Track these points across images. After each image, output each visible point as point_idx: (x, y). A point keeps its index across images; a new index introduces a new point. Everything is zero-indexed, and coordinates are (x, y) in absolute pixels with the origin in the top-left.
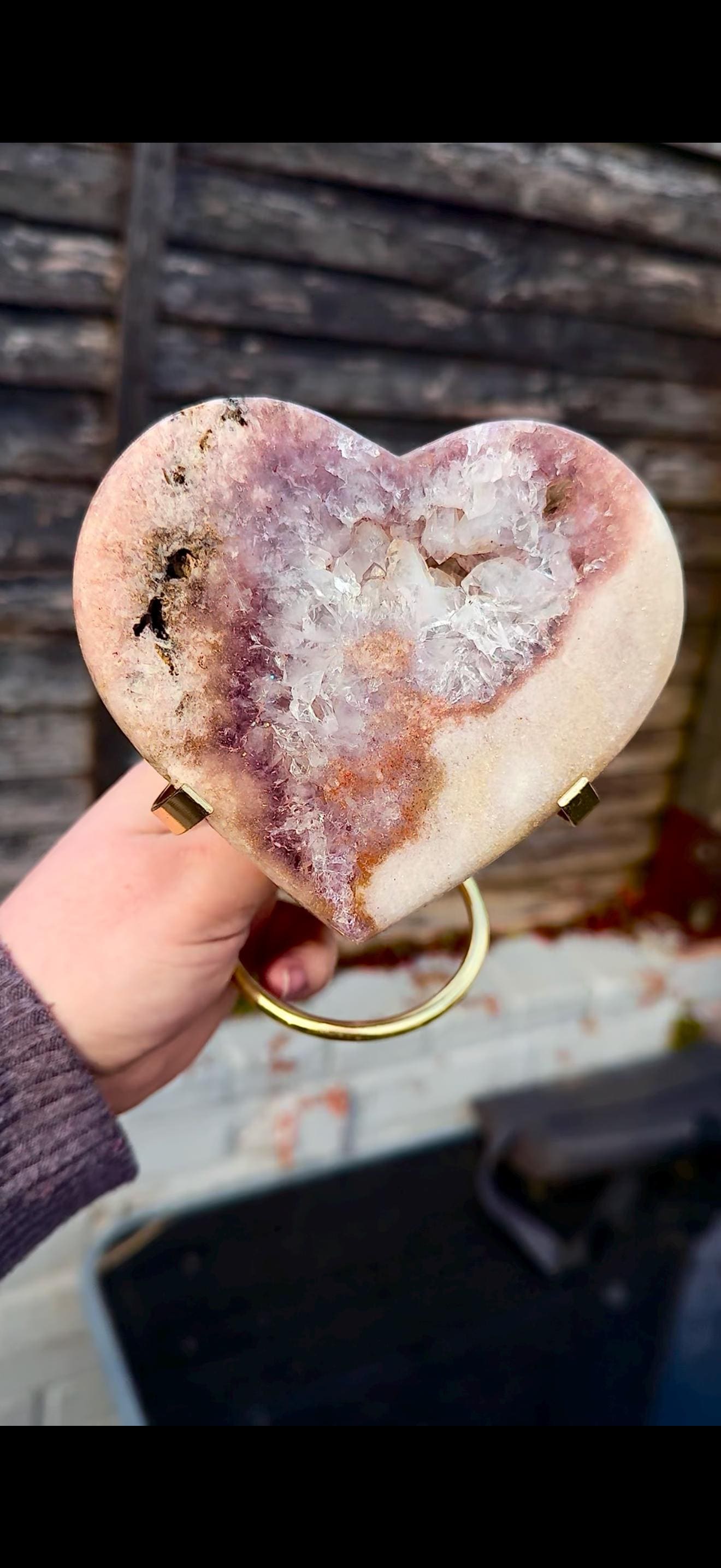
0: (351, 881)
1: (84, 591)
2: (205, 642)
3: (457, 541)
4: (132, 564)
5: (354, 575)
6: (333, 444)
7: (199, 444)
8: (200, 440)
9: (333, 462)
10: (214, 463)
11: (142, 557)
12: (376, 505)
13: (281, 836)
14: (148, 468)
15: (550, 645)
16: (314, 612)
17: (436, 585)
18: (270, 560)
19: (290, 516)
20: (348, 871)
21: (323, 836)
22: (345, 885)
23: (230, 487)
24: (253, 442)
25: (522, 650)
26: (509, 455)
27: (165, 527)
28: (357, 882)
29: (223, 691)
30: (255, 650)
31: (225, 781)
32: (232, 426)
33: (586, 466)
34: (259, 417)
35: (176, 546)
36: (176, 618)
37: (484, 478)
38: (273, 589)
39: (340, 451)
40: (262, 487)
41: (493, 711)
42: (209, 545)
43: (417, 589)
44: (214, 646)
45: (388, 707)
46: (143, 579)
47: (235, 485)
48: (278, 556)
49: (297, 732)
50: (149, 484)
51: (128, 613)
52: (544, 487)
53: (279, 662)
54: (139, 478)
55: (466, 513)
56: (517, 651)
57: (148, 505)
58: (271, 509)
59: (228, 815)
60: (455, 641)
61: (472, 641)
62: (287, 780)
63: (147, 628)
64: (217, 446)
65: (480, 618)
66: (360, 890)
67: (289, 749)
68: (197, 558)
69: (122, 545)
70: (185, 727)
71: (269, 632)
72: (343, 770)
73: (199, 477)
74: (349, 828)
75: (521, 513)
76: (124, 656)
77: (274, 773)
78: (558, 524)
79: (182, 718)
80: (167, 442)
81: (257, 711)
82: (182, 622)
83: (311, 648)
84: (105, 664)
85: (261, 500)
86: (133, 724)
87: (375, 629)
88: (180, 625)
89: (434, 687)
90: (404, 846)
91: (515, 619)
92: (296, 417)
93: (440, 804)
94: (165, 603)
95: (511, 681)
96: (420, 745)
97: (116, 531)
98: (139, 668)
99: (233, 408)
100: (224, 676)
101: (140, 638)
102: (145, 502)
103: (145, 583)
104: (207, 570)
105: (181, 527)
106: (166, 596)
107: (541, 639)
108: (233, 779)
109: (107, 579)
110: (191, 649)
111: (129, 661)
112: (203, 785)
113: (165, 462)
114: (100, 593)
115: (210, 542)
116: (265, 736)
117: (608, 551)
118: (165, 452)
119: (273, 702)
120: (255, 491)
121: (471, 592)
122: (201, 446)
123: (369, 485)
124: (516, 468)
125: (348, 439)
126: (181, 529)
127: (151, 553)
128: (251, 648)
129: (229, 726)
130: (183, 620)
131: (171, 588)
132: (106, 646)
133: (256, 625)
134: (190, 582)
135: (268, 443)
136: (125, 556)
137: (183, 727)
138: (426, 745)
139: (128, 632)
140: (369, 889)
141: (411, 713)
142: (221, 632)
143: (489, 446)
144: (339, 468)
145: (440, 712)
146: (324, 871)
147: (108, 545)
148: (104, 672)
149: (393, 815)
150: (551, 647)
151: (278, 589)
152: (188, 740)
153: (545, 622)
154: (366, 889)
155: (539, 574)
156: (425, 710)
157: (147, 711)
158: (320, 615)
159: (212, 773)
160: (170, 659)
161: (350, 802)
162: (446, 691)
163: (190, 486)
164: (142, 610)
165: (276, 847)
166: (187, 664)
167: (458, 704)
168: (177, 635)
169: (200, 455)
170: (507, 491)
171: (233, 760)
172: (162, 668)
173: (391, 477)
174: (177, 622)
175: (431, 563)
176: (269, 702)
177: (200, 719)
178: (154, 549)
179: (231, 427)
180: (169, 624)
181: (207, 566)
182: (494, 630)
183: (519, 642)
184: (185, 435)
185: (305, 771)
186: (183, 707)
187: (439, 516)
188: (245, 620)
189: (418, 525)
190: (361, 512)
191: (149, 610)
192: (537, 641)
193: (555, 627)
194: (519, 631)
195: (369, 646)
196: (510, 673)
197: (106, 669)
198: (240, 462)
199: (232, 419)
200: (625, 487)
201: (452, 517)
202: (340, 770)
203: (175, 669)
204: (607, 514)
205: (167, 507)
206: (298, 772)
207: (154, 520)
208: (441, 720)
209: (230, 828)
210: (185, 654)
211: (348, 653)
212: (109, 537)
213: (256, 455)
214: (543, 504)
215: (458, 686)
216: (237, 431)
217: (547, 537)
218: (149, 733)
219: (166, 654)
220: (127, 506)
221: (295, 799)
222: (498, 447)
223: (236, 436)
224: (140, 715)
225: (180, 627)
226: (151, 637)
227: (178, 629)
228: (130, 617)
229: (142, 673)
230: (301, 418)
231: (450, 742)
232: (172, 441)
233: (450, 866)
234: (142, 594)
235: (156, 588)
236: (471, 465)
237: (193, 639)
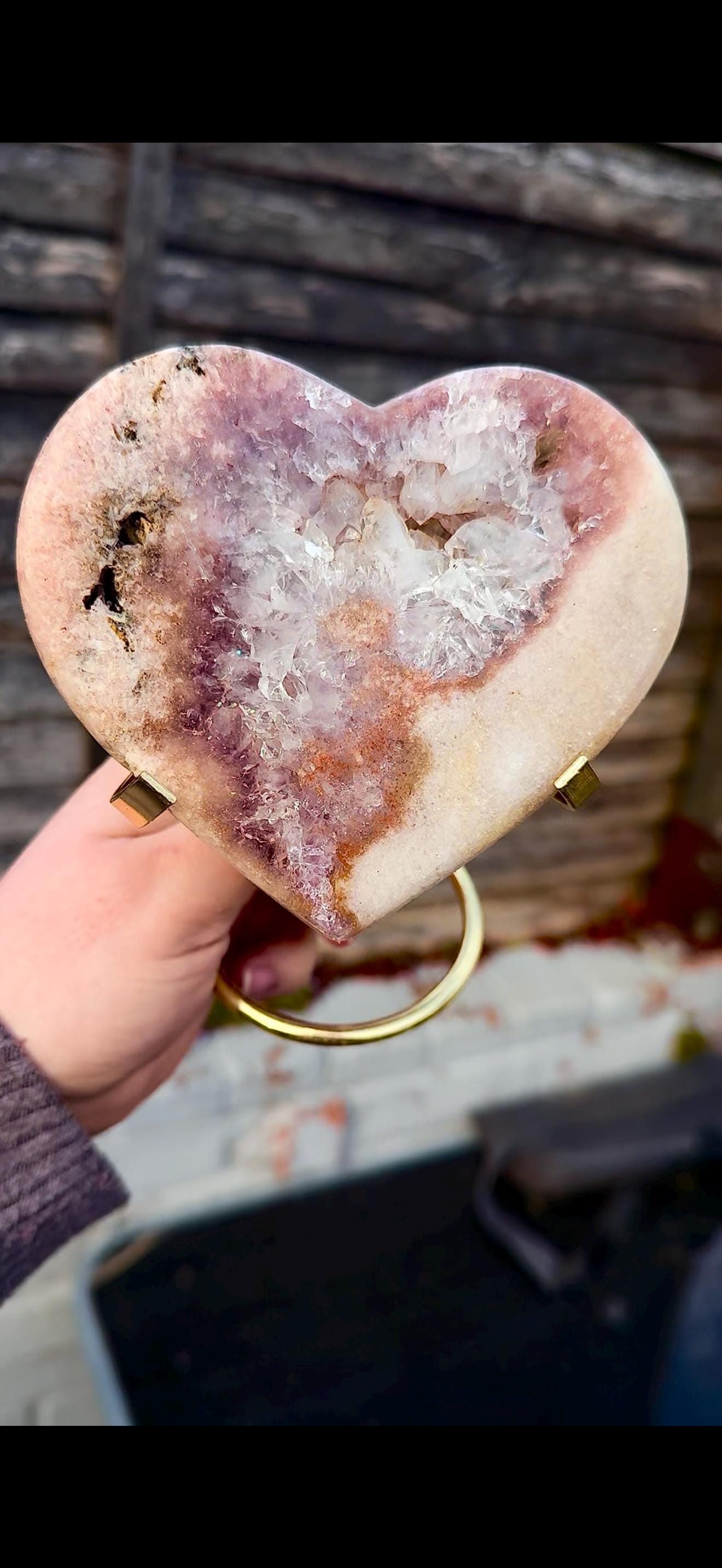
0: (330, 874)
1: (27, 560)
2: (163, 614)
3: (439, 499)
4: (80, 530)
5: (327, 538)
6: (300, 394)
7: (151, 396)
8: (153, 392)
9: (300, 414)
10: (168, 418)
11: (90, 521)
12: (349, 461)
13: (253, 827)
14: (96, 424)
15: (543, 612)
16: (284, 581)
17: (417, 548)
18: (233, 523)
19: (253, 474)
20: (327, 863)
22: (324, 879)
23: (187, 443)
24: (211, 393)
25: (513, 618)
26: (494, 403)
27: (116, 488)
28: (336, 876)
29: (184, 669)
30: (219, 622)
31: (189, 767)
32: (188, 376)
33: (578, 415)
34: (217, 365)
35: (129, 509)
36: (130, 588)
37: (468, 428)
38: (238, 555)
39: (308, 401)
40: (222, 442)
41: (482, 685)
42: (165, 507)
43: (396, 553)
44: (173, 619)
45: (367, 683)
46: (93, 545)
47: (193, 440)
48: (242, 518)
49: (267, 712)
50: (97, 441)
51: (78, 585)
52: (534, 438)
53: (246, 635)
54: (86, 435)
55: (449, 468)
56: (507, 619)
57: (96, 464)
58: (232, 466)
59: (193, 804)
60: (440, 609)
61: (458, 609)
62: (258, 765)
63: (98, 601)
64: (172, 398)
65: (467, 584)
66: (340, 884)
67: (258, 731)
68: (152, 521)
69: (68, 509)
70: (143, 709)
71: (233, 601)
72: (319, 753)
73: (152, 431)
74: (326, 817)
75: (509, 467)
76: (73, 631)
77: (243, 757)
78: (550, 479)
79: (140, 700)
80: (116, 395)
81: (223, 690)
83: (282, 620)
84: (53, 641)
85: (222, 457)
86: (86, 707)
87: (350, 597)
88: (135, 596)
89: (417, 660)
90: (387, 834)
91: (505, 584)
92: (259, 364)
93: (427, 788)
94: (118, 572)
95: (501, 652)
96: (403, 724)
97: (62, 493)
98: (90, 644)
99: (189, 356)
100: (186, 652)
101: (91, 611)
102: (93, 461)
103: (95, 550)
104: (164, 535)
105: (134, 487)
106: (118, 565)
107: (533, 606)
108: (197, 766)
109: (53, 546)
110: (148, 622)
111: (79, 637)
112: (164, 773)
113: (115, 416)
114: (46, 562)
115: (166, 503)
116: (232, 717)
117: (604, 507)
118: (114, 405)
119: (241, 679)
120: (215, 446)
121: (456, 555)
122: (154, 398)
123: (341, 438)
124: (502, 417)
125: (316, 388)
126: (134, 490)
127: (101, 517)
128: (214, 620)
129: (192, 706)
130: (138, 591)
131: (124, 555)
132: (54, 620)
133: (219, 595)
134: (145, 548)
135: (228, 394)
136: (72, 520)
137: (141, 708)
138: (409, 724)
139: (77, 605)
140: (350, 882)
141: (393, 690)
142: (181, 604)
143: (472, 394)
144: (307, 421)
145: (425, 687)
146: (300, 864)
147: (54, 509)
148: (52, 649)
149: (375, 801)
150: (544, 614)
151: (244, 556)
152: (147, 723)
153: (537, 586)
154: (347, 883)
155: (530, 533)
156: (407, 685)
157: (100, 692)
158: (290, 582)
159: (174, 759)
160: (125, 634)
161: (329, 789)
162: (430, 664)
163: (142, 443)
164: (93, 580)
165: (247, 838)
166: (143, 639)
167: (443, 678)
168: (131, 607)
169: (153, 408)
170: (493, 443)
171: (198, 744)
172: (116, 644)
173: (365, 429)
174: (131, 593)
175: (411, 524)
176: (236, 680)
177: (160, 700)
178: (105, 513)
179: (187, 378)
180: (123, 595)
181: (163, 531)
182: (482, 597)
183: (509, 610)
184: (136, 387)
185: (277, 755)
186: (140, 687)
187: (419, 472)
188: (206, 589)
189: (396, 482)
190: (332, 468)
191: (101, 580)
192: (529, 608)
193: (548, 592)
194: (507, 595)
195: (344, 616)
196: (500, 644)
197: (54, 646)
198: (197, 414)
199: (188, 368)
200: (622, 437)
201: (433, 472)
202: (315, 754)
203: (130, 644)
204: (603, 467)
205: (117, 464)
206: (269, 756)
207: (104, 480)
208: (425, 696)
209: (196, 819)
210: (141, 629)
211: (322, 625)
212: (54, 500)
213: (215, 408)
214: (533, 457)
215: (443, 659)
216: (194, 381)
217: (537, 493)
218: (103, 716)
219: (120, 628)
220: (73, 465)
221: (268, 786)
222: (481, 394)
223: (192, 387)
224: (93, 697)
225: (135, 598)
226: (103, 610)
227: (133, 601)
228: (79, 587)
229: (94, 650)
230: (264, 366)
231: (435, 720)
232: (123, 394)
233: (439, 856)
234: (92, 563)
235: (107, 555)
236: (452, 415)
237: (150, 611)
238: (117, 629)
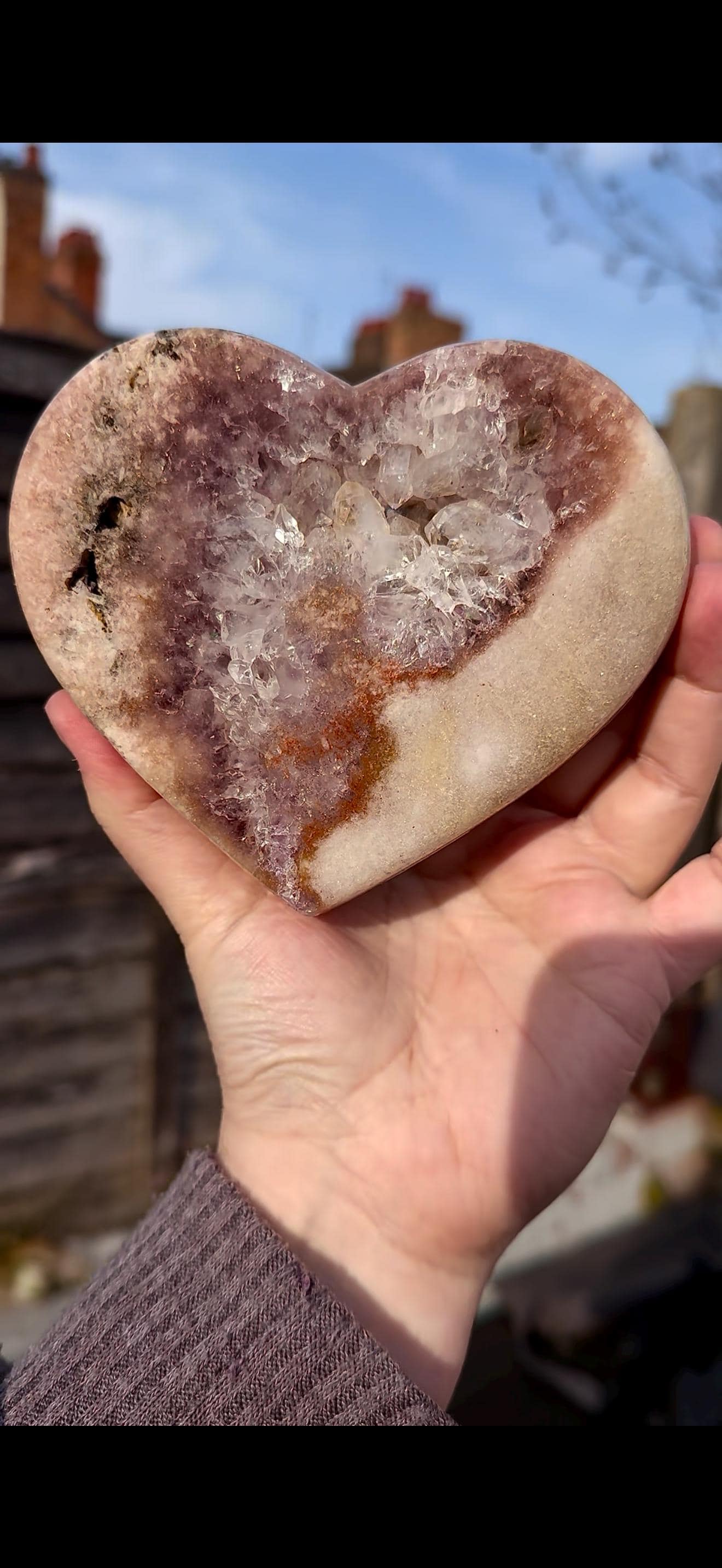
0: (295, 855)
2: (139, 597)
3: (414, 483)
4: (62, 515)
5: (297, 523)
6: (273, 376)
7: (128, 382)
8: (130, 378)
9: (275, 396)
10: (144, 404)
11: (72, 507)
12: (320, 444)
13: (222, 804)
14: (76, 411)
15: (520, 602)
17: (394, 533)
18: (206, 508)
19: (227, 458)
20: (291, 843)
21: (265, 805)
22: (289, 858)
23: (163, 429)
24: (186, 377)
25: (486, 607)
26: (473, 383)
27: (95, 473)
28: (301, 856)
29: (158, 650)
30: (193, 605)
31: (163, 744)
32: (163, 361)
33: (568, 392)
34: (191, 349)
35: (107, 494)
36: (108, 571)
37: (444, 410)
38: (209, 540)
39: (281, 384)
40: (195, 428)
41: (451, 676)
42: (141, 492)
43: (370, 537)
44: (148, 602)
45: (335, 670)
46: (74, 530)
47: (167, 426)
48: (215, 503)
49: (237, 695)
50: (78, 428)
51: (59, 567)
52: (515, 418)
53: (220, 617)
54: (68, 422)
55: (424, 452)
56: (481, 609)
57: (77, 451)
58: (206, 451)
59: (165, 780)
60: (412, 597)
61: (429, 597)
62: (227, 745)
63: (80, 583)
64: (148, 384)
65: (441, 572)
66: (305, 864)
67: (229, 712)
68: (130, 505)
69: (52, 495)
70: (120, 688)
71: (205, 585)
72: (287, 736)
73: (129, 417)
74: (293, 799)
75: (488, 449)
76: (57, 611)
77: (216, 734)
78: (532, 461)
79: (117, 678)
80: (96, 383)
81: (194, 671)
82: (114, 575)
83: (253, 605)
84: (38, 620)
85: (196, 442)
86: (67, 683)
87: (320, 583)
88: (113, 579)
89: (386, 648)
90: (352, 820)
91: (483, 572)
92: (232, 347)
93: (391, 777)
94: (98, 555)
95: (474, 642)
96: (370, 712)
97: (45, 480)
98: (72, 624)
99: (165, 340)
100: (160, 634)
101: (73, 592)
102: (74, 448)
103: (76, 534)
104: (141, 520)
105: (112, 473)
106: (97, 549)
107: (509, 595)
108: (171, 743)
109: (38, 530)
110: (124, 605)
111: (62, 618)
112: (138, 749)
113: (94, 403)
114: (31, 545)
115: (142, 488)
116: (203, 699)
117: (591, 492)
118: (93, 392)
119: (212, 661)
120: (189, 431)
121: (433, 538)
122: (131, 384)
123: (313, 421)
124: (482, 396)
125: (289, 370)
126: (112, 475)
127: (81, 502)
128: (187, 604)
129: (165, 686)
130: (115, 574)
131: (103, 539)
132: (39, 601)
133: (192, 579)
134: (122, 532)
135: (201, 379)
136: (55, 505)
137: (118, 687)
138: (376, 713)
139: (60, 586)
140: (315, 863)
141: (360, 677)
142: (155, 587)
143: (451, 372)
144: (279, 404)
145: (392, 676)
146: (267, 842)
147: (39, 495)
148: (40, 628)
149: (340, 787)
150: (521, 604)
151: (216, 540)
152: (124, 701)
153: (514, 575)
154: (311, 863)
155: (508, 519)
156: (375, 673)
157: (81, 670)
159: (148, 736)
160: (103, 616)
161: (296, 774)
162: (399, 653)
163: (120, 429)
164: (74, 564)
165: (216, 815)
166: (121, 620)
167: (412, 668)
168: (109, 590)
169: (129, 395)
170: (472, 424)
171: (170, 724)
172: (95, 625)
173: (338, 411)
174: (109, 576)
175: (388, 508)
176: (208, 662)
177: (135, 679)
178: (85, 498)
179: (162, 363)
180: (101, 578)
181: (139, 515)
182: (456, 584)
183: (483, 598)
184: (115, 374)
185: (245, 737)
186: (117, 667)
187: (394, 454)
188: (180, 573)
189: (371, 465)
190: (306, 452)
191: (81, 563)
192: (504, 597)
193: (526, 581)
194: (483, 584)
195: (313, 602)
196: (473, 634)
197: (40, 625)
198: (172, 399)
199: (163, 353)
201: (407, 454)
202: (282, 737)
203: (108, 625)
204: (591, 448)
205: (96, 450)
206: (238, 738)
207: (83, 467)
208: (393, 684)
210: (117, 612)
211: (291, 610)
212: (39, 486)
213: (189, 392)
214: (516, 436)
215: (414, 648)
216: (169, 366)
217: (518, 476)
218: (83, 693)
219: (98, 610)
221: (239, 765)
222: (461, 372)
223: (167, 373)
224: (75, 674)
225: (113, 581)
226: (83, 592)
227: (110, 584)
228: (61, 569)
229: (75, 630)
230: (237, 349)
231: (403, 709)
232: (102, 382)
233: (403, 844)
234: (73, 546)
235: (87, 540)
236: (429, 395)
237: (126, 594)
238: (96, 610)
